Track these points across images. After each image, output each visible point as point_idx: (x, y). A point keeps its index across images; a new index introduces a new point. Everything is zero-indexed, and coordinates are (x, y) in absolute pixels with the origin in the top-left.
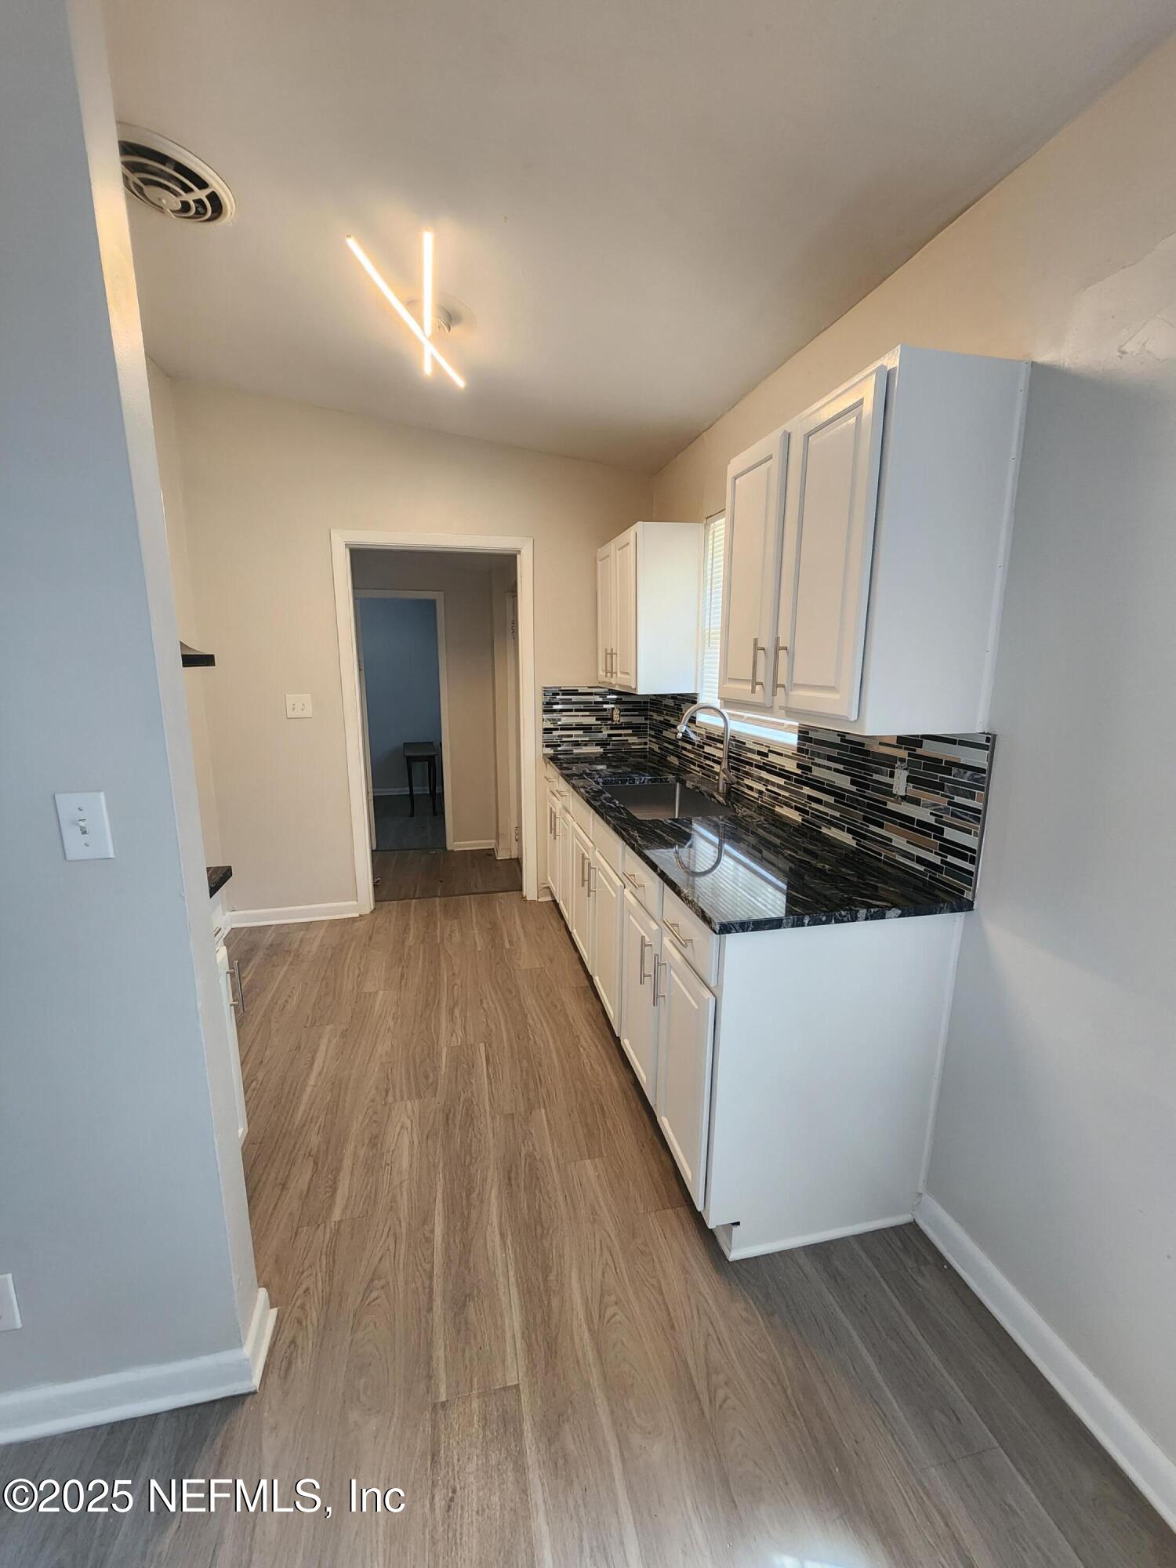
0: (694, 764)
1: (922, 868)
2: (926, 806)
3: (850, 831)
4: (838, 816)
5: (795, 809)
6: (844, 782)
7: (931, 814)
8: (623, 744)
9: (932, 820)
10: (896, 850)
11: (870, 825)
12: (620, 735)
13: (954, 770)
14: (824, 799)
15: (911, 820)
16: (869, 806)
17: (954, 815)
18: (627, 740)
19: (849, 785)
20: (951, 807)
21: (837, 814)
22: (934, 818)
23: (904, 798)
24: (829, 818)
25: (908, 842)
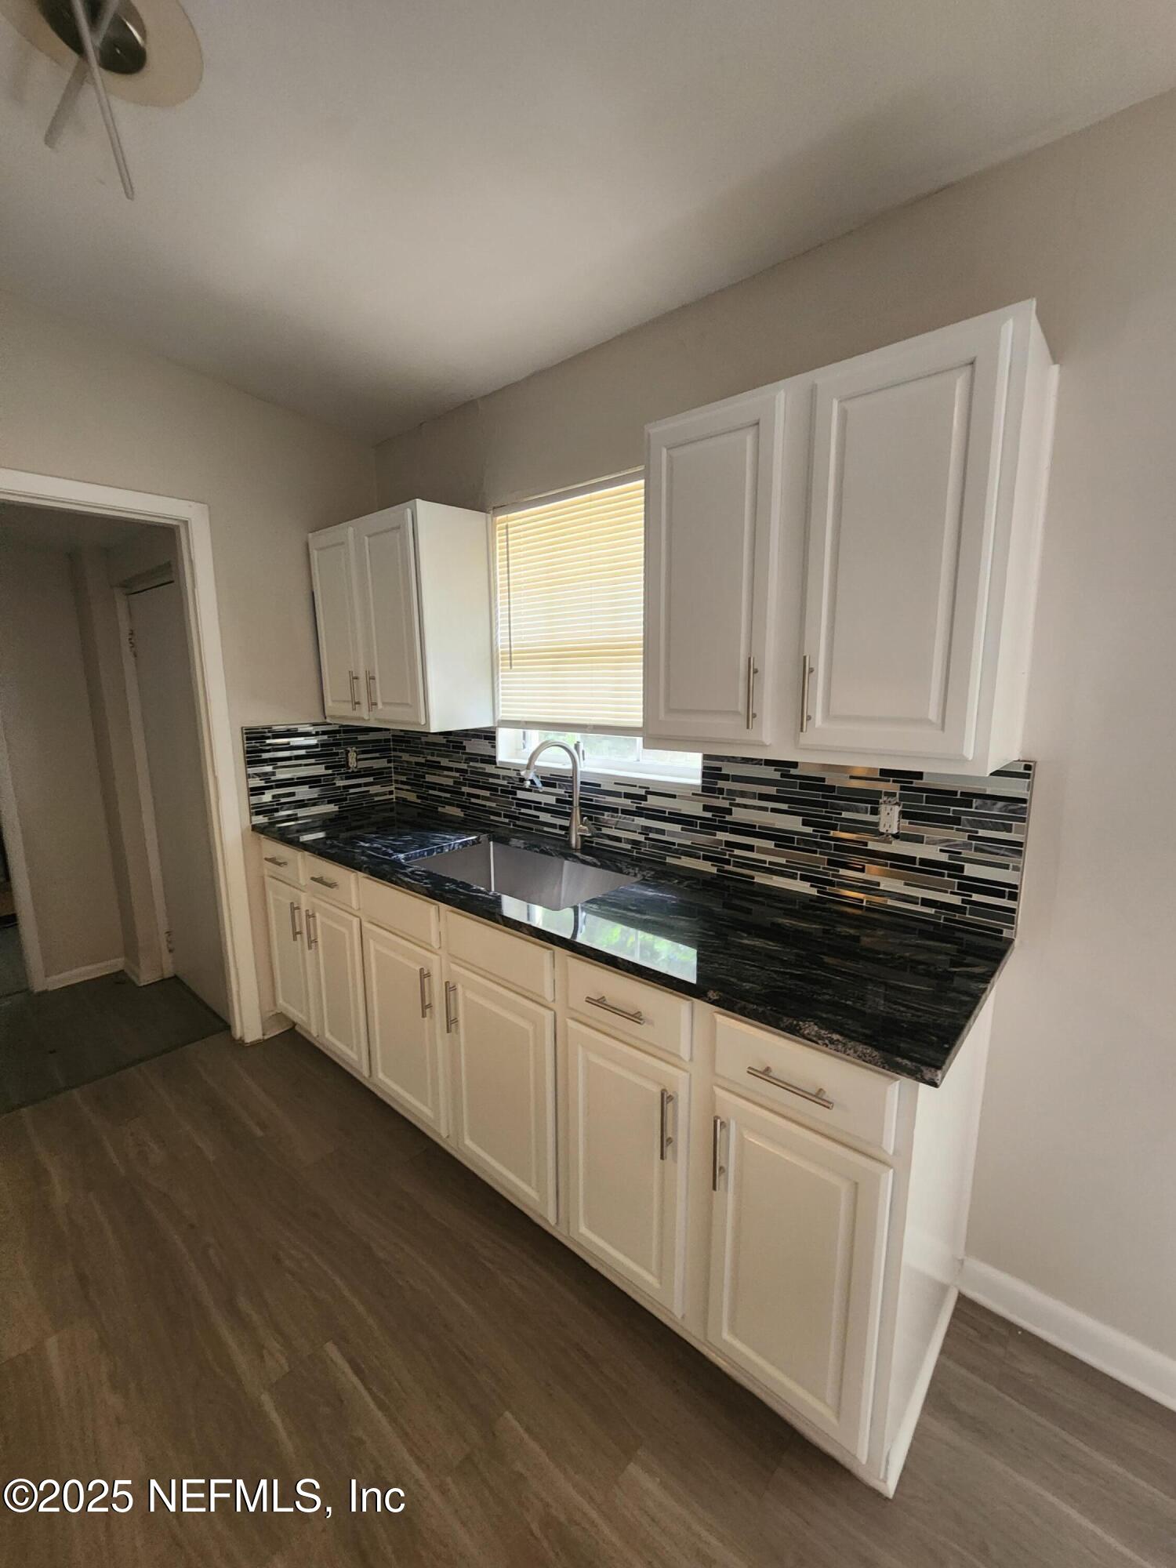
0: (499, 815)
1: (932, 911)
2: (934, 843)
3: (804, 878)
4: (784, 862)
5: (704, 859)
6: (793, 824)
7: (941, 851)
8: (364, 797)
9: (944, 858)
10: (886, 894)
11: (841, 870)
12: (359, 786)
13: (976, 802)
14: (756, 845)
15: (912, 860)
16: (837, 848)
17: (977, 849)
18: (368, 791)
19: (801, 826)
20: (974, 842)
21: (783, 861)
22: (947, 855)
23: (896, 836)
24: (767, 865)
25: (906, 884)
